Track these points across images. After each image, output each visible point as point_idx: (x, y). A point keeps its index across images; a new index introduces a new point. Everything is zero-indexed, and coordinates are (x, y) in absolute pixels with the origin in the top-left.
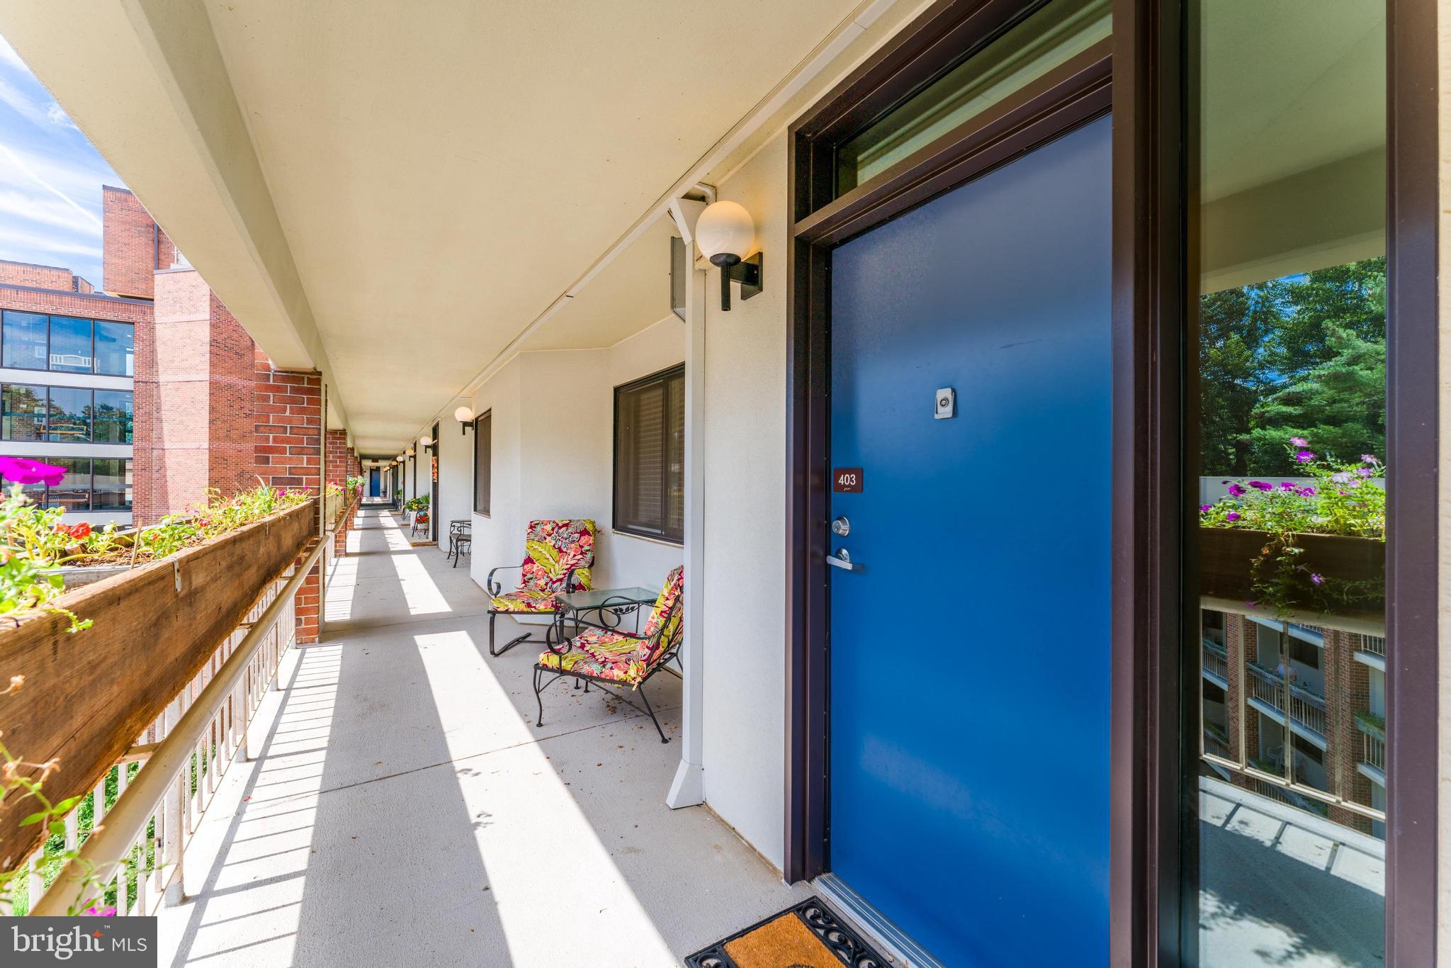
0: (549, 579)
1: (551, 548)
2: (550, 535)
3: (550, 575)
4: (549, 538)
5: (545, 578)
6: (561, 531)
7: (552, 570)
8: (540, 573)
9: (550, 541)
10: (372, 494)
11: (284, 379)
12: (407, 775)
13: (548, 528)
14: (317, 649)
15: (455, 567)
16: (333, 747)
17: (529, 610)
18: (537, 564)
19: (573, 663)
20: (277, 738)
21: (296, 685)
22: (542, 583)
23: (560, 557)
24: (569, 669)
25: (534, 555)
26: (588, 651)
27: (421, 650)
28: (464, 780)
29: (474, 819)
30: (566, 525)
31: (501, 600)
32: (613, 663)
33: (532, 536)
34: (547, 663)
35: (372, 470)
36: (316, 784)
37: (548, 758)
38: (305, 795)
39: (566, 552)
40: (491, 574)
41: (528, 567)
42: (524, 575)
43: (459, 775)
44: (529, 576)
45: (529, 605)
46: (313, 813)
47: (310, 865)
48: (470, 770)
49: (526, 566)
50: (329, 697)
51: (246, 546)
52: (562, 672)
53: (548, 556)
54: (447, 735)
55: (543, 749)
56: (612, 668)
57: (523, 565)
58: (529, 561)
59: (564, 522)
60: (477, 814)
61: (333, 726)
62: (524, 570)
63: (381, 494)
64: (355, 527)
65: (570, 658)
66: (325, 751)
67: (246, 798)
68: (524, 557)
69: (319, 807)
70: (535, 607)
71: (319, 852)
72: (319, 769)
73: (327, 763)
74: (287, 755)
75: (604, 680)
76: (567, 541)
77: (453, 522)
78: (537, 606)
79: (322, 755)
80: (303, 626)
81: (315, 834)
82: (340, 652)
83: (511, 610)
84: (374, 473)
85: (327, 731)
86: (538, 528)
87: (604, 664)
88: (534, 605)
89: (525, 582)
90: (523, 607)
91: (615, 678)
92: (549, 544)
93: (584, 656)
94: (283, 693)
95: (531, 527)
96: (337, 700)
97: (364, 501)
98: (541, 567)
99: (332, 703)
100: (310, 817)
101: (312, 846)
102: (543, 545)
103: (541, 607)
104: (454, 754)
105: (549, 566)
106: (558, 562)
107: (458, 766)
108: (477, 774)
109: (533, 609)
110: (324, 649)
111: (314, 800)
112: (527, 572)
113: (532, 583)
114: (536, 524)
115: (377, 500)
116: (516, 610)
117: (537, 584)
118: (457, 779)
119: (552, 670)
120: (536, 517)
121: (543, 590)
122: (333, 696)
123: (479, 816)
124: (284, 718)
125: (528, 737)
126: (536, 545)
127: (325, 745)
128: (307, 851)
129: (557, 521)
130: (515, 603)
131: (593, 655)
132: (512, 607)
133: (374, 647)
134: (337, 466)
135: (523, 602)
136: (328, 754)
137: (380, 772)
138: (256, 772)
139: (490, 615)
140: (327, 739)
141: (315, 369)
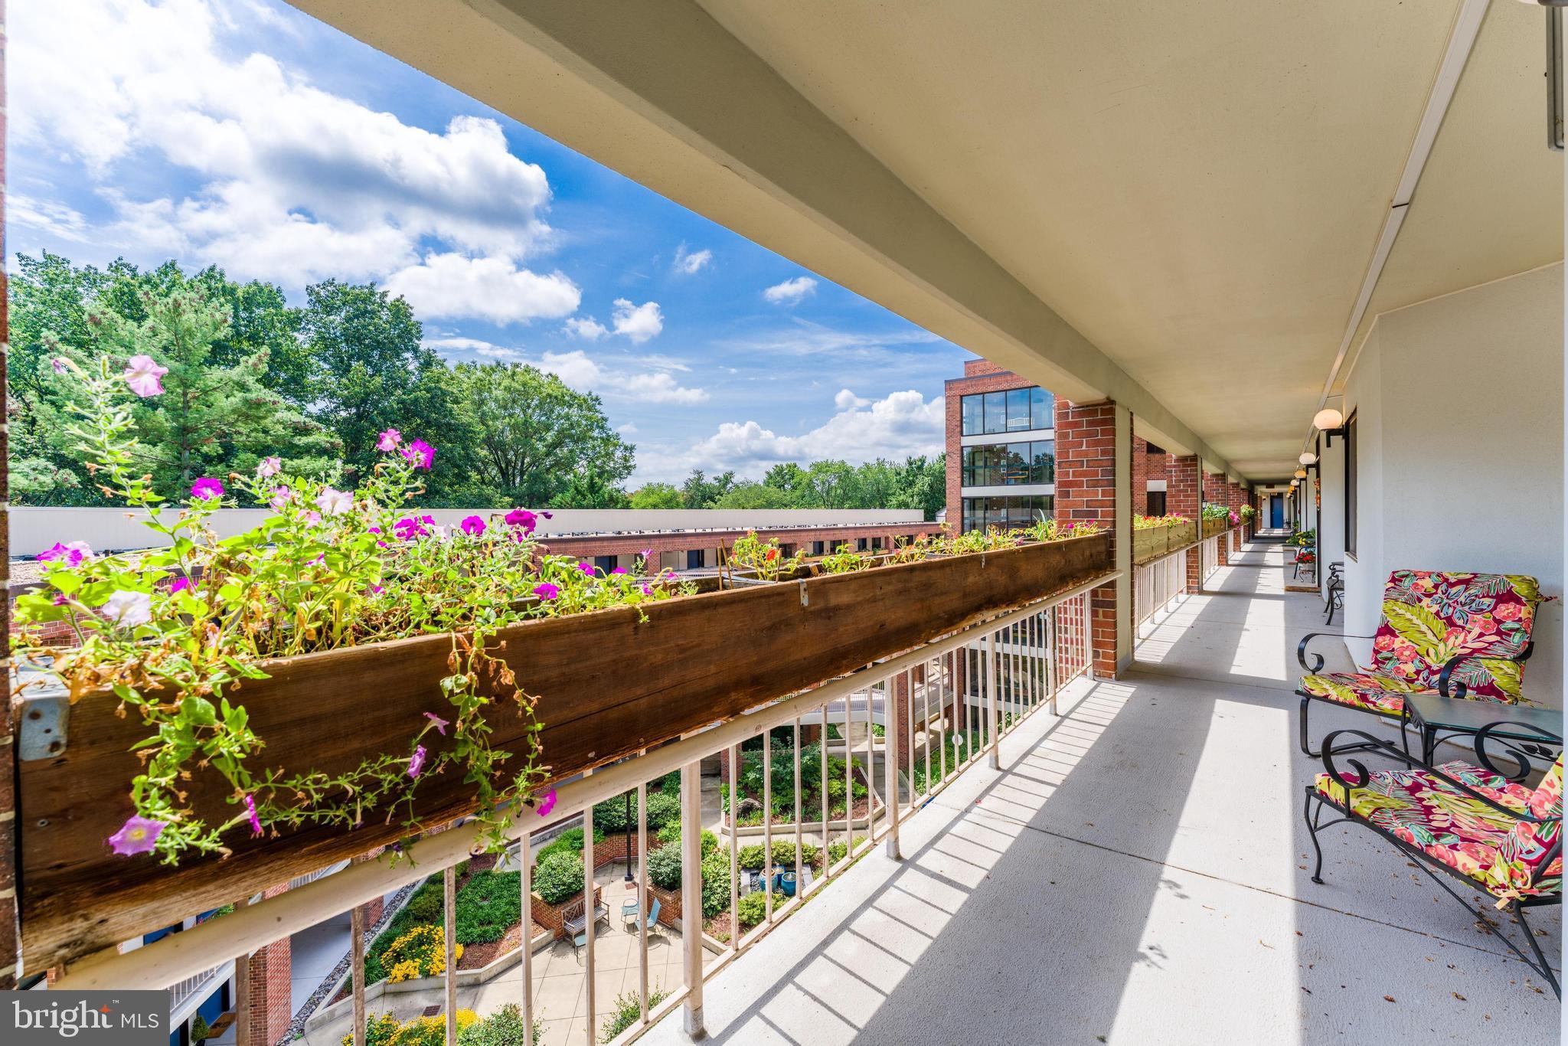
0: (1423, 666)
1: (1431, 617)
2: (1429, 595)
3: (1427, 659)
4: (1426, 601)
5: (1417, 662)
6: (1454, 590)
7: (1432, 652)
8: (1407, 653)
9: (1429, 606)
10: (1272, 526)
11: (1081, 414)
12: (1109, 853)
13: (1428, 584)
14: (1110, 686)
15: (1328, 623)
16: (1062, 789)
17: (1363, 704)
18: (1401, 638)
19: (1373, 808)
20: (1029, 759)
21: (1072, 716)
22: (1410, 669)
23: (1449, 634)
24: (1366, 816)
25: (1394, 623)
26: (1421, 800)
27: (1215, 718)
28: (1163, 894)
29: (1143, 948)
30: (1466, 582)
31: (1319, 681)
32: (1463, 839)
33: (1394, 594)
34: (1327, 791)
35: (1272, 498)
36: (1028, 816)
37: (1299, 934)
38: (1014, 821)
39: (1463, 628)
40: (1306, 639)
41: (1384, 640)
42: (1376, 652)
43: (1161, 885)
44: (1385, 654)
45: (1364, 697)
46: (1010, 841)
47: (979, 887)
48: (1177, 886)
49: (1380, 639)
50: (1094, 734)
51: (935, 575)
52: (1352, 816)
53: (1424, 628)
54: (1179, 831)
55: (1299, 917)
56: (1454, 847)
57: (1376, 637)
58: (1386, 630)
59: (1461, 577)
60: (1151, 945)
61: (1078, 767)
62: (1376, 644)
63: (1285, 526)
64: (1230, 562)
65: (1369, 799)
66: (1054, 789)
67: (978, 801)
68: (1377, 624)
69: (1018, 840)
70: (1374, 704)
71: (992, 880)
72: (1039, 803)
73: (1050, 801)
74: (1026, 777)
75: (1435, 862)
76: (1466, 608)
77: (1334, 564)
78: (1379, 702)
79: (1049, 791)
80: (1101, 659)
81: (999, 862)
82: (1129, 695)
83: (1334, 697)
84: (1276, 501)
85: (1068, 770)
86: (1407, 583)
87: (1439, 833)
88: (1373, 699)
89: (1377, 662)
90: (1352, 698)
91: (1460, 868)
92: (1426, 609)
93: (1404, 804)
94: (1059, 718)
95: (1393, 580)
96: (1096, 743)
97: (1261, 533)
98: (1408, 643)
99: (1089, 745)
100: (1004, 844)
101: (990, 872)
102: (1416, 610)
103: (1386, 706)
104: (1172, 857)
105: (1425, 645)
106: (1445, 640)
107: (1168, 873)
108: (1183, 897)
109: (1371, 706)
110: (1118, 687)
111: (1017, 830)
112: (1382, 648)
113: (1389, 665)
114: (1403, 576)
115: (1278, 532)
116: (1341, 699)
117: (1399, 668)
118: (1156, 887)
119: (1335, 805)
120: (1402, 565)
121: (1410, 681)
122: (1096, 737)
123: (1151, 948)
124: (1046, 744)
125: (1287, 886)
126: (1401, 609)
127: (1059, 783)
128: (985, 873)
129: (1446, 574)
130: (1340, 688)
131: (1428, 810)
132: (1334, 694)
133: (1165, 699)
134: (1188, 496)
135: (1355, 691)
136: (1056, 793)
137: (1086, 835)
138: (997, 782)
139: (1301, 698)
140: (1064, 777)
141: (1108, 398)
